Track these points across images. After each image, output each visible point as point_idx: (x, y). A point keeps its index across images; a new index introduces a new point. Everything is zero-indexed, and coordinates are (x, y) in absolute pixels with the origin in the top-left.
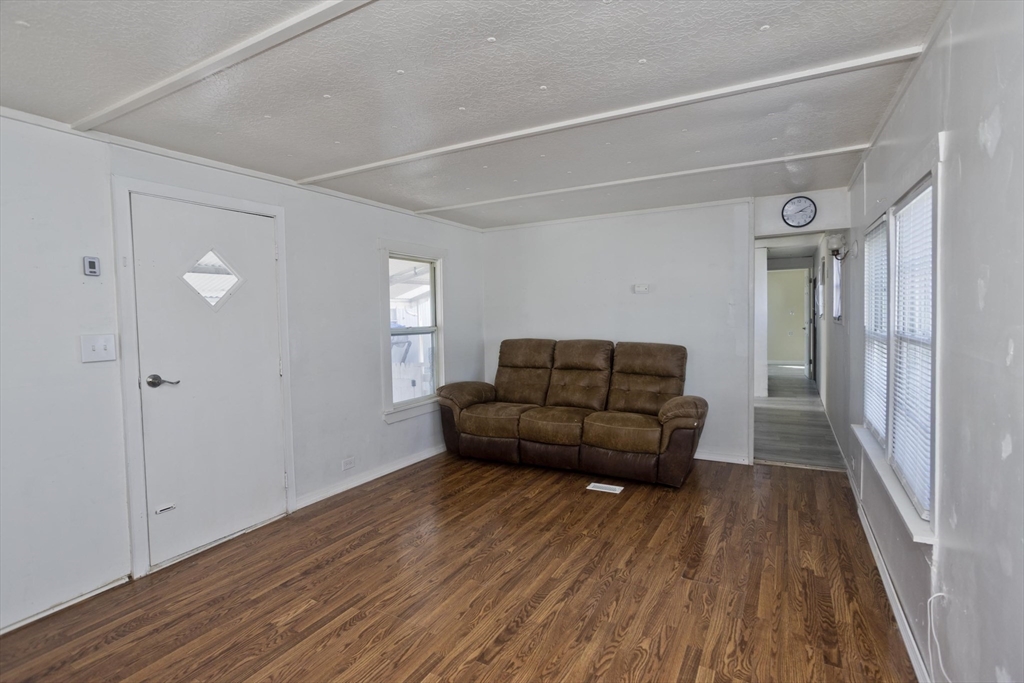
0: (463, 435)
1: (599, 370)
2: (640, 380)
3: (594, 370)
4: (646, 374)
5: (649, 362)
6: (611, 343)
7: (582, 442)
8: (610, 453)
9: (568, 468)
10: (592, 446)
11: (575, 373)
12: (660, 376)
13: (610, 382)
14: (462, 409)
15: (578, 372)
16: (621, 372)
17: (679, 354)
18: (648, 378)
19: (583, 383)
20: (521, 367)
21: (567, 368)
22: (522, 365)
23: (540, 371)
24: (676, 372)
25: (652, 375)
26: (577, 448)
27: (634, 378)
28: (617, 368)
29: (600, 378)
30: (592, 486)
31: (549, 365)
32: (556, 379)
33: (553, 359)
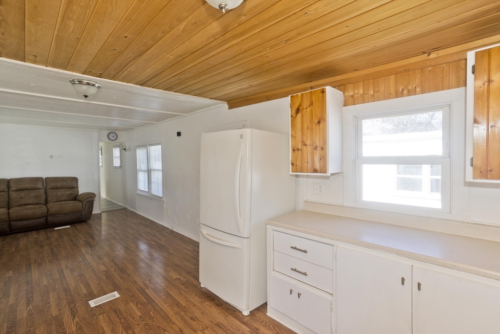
1: (40, 189)
2: (62, 190)
3: (36, 189)
4: (63, 188)
5: (65, 184)
6: (42, 178)
7: (47, 215)
10: (52, 215)
11: (26, 192)
12: (69, 188)
13: (46, 193)
15: (28, 190)
16: (52, 188)
17: (75, 180)
18: (64, 189)
19: (32, 195)
21: (20, 190)
23: (2, 193)
24: (75, 186)
25: (65, 188)
26: (45, 218)
27: (58, 190)
29: (42, 192)
30: (56, 229)
31: (6, 190)
32: (13, 195)
33: (9, 187)
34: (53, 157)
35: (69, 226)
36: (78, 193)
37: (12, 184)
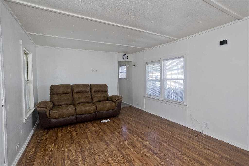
0: (52, 120)
1: (88, 92)
2: (100, 93)
3: (86, 92)
4: (100, 92)
5: (101, 89)
6: (88, 85)
7: (96, 111)
8: (104, 112)
9: (93, 119)
10: (99, 111)
12: (103, 92)
13: (91, 95)
14: (50, 111)
15: (83, 93)
16: (95, 92)
18: (101, 93)
19: (85, 96)
20: (61, 94)
21: (78, 92)
22: (61, 93)
23: (69, 94)
24: (106, 90)
25: (101, 92)
26: (95, 113)
27: (98, 93)
28: (93, 91)
30: (102, 121)
31: (71, 92)
32: (76, 96)
33: (72, 90)
34: (94, 70)
35: (108, 120)
36: (108, 95)
37: (74, 88)
